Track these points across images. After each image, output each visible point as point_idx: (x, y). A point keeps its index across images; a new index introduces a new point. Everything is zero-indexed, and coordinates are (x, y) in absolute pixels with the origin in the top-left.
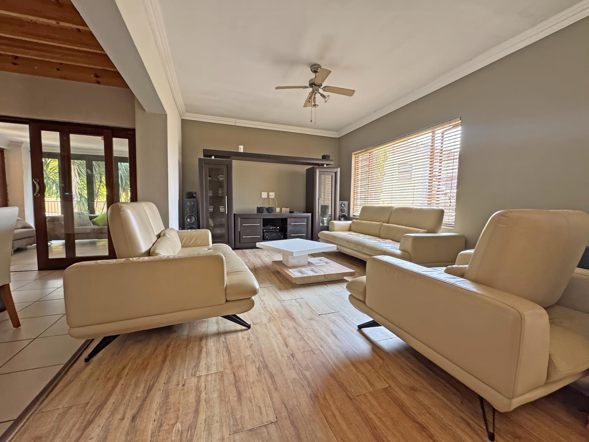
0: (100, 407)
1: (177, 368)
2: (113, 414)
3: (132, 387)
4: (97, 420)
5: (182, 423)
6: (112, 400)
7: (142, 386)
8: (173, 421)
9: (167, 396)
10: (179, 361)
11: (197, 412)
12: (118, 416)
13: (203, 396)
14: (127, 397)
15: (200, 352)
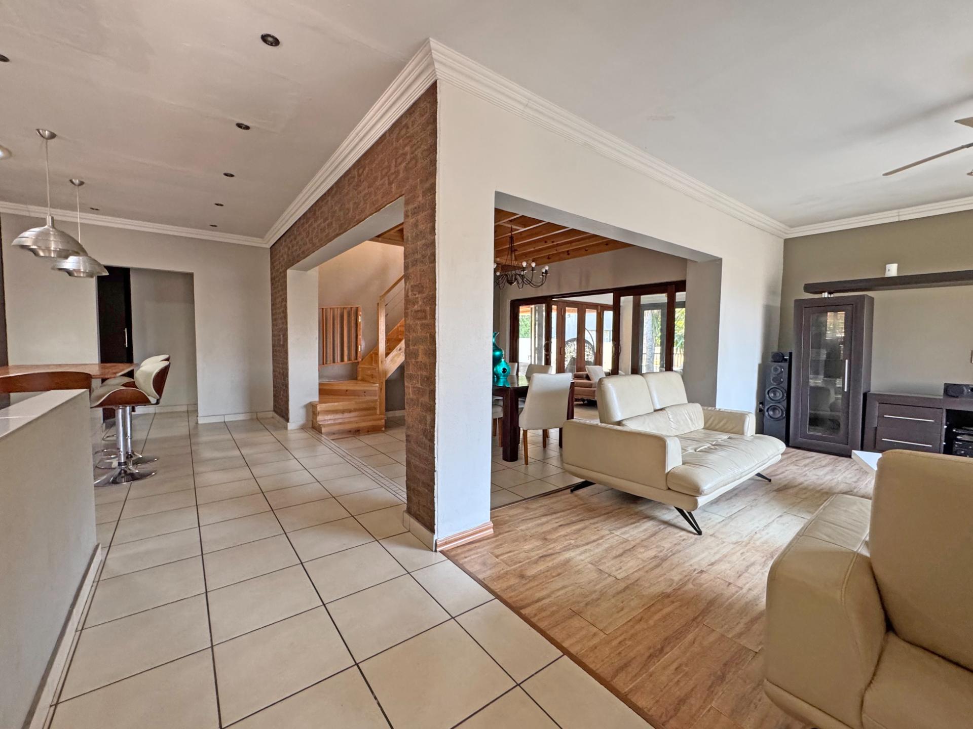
0: (555, 513)
1: (607, 521)
2: (556, 518)
3: (576, 514)
4: (548, 516)
5: (576, 542)
6: (562, 514)
7: (580, 517)
8: (573, 538)
9: (584, 528)
10: (613, 519)
11: (587, 544)
12: (557, 521)
13: (601, 541)
14: (569, 517)
15: (634, 523)
